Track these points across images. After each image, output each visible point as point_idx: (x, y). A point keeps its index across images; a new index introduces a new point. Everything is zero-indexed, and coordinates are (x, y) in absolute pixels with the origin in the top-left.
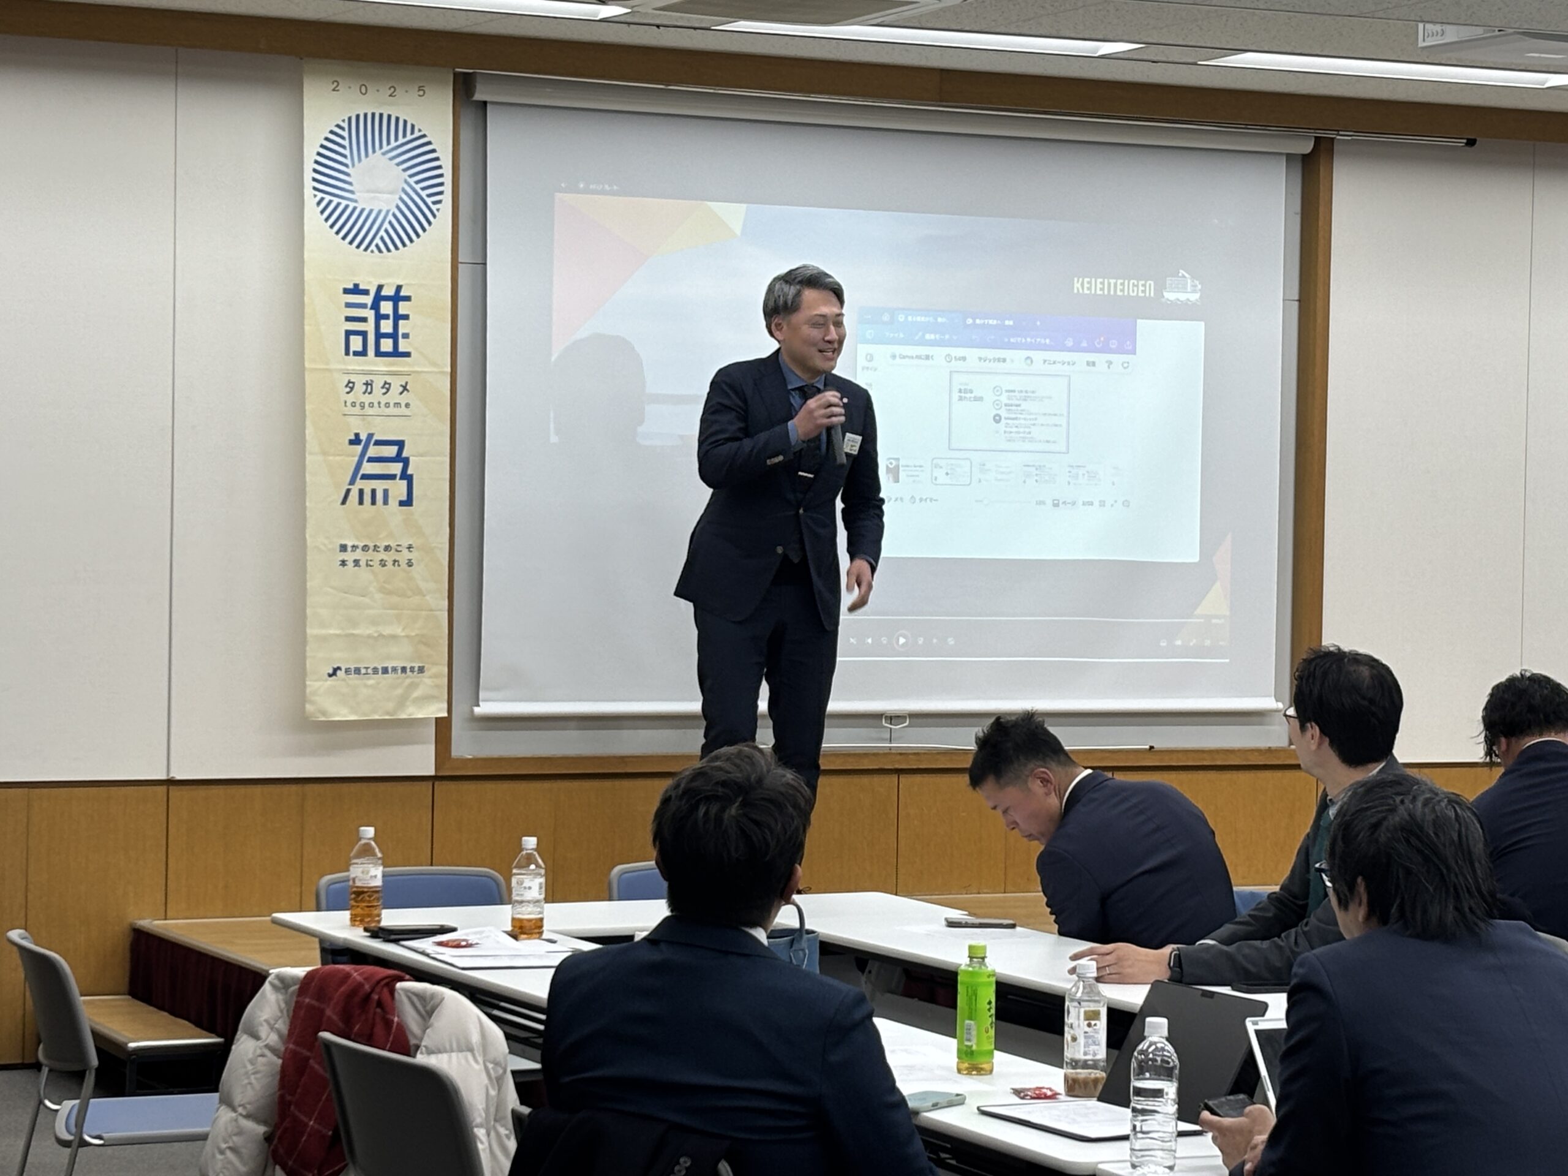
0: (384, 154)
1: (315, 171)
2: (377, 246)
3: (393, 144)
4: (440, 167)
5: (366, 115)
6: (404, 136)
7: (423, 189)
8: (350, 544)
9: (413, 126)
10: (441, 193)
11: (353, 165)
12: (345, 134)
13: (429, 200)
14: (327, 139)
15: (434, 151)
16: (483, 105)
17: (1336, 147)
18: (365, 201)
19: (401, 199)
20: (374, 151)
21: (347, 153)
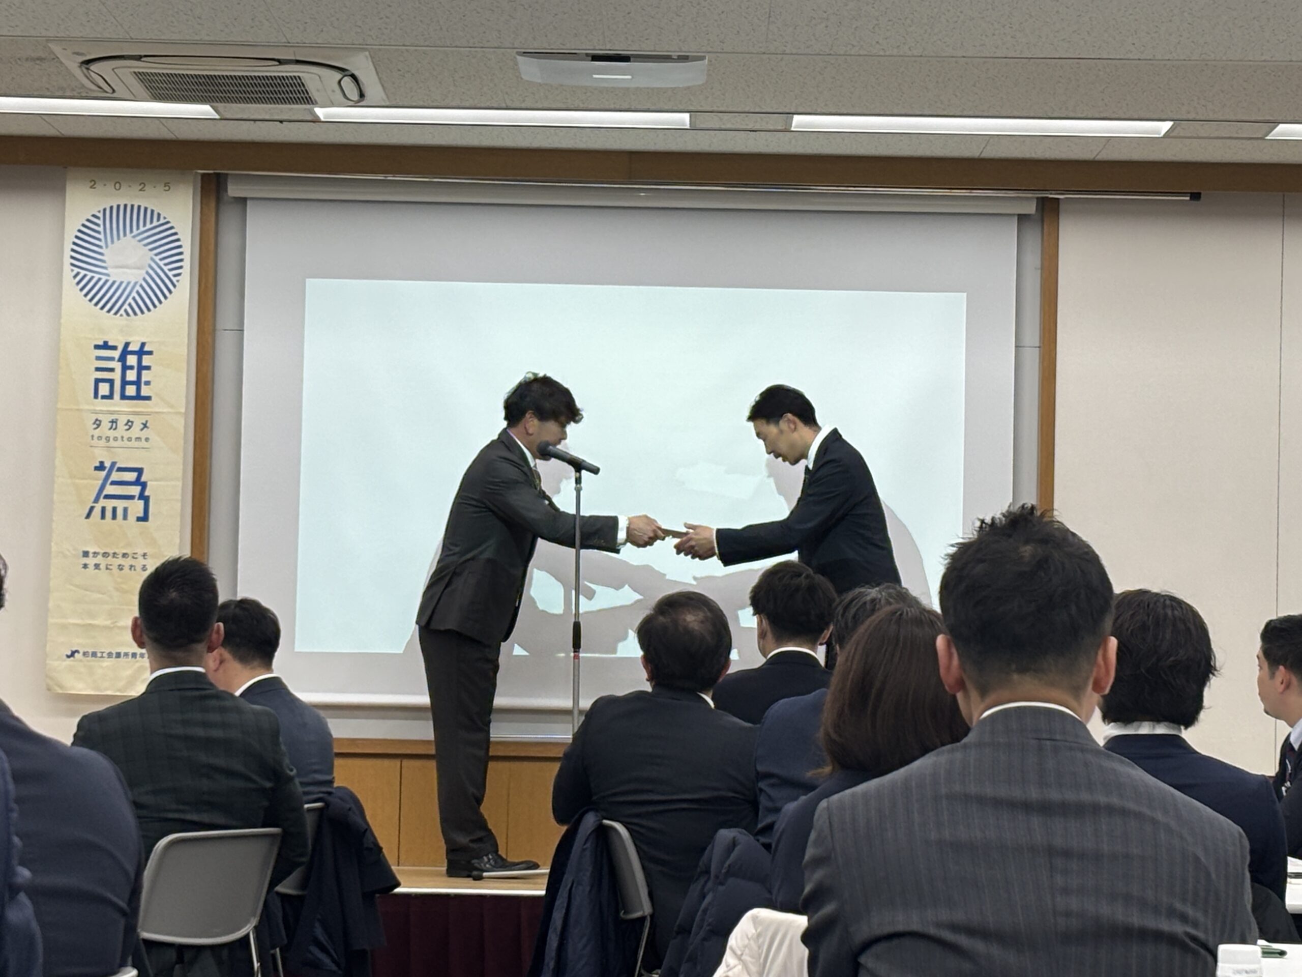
0: (134, 237)
1: (73, 250)
2: (126, 311)
3: (142, 229)
4: (180, 247)
5: (118, 206)
6: (152, 222)
7: (166, 265)
8: (91, 550)
9: (159, 215)
11: (107, 246)
12: (100, 222)
13: (171, 273)
14: (84, 225)
15: (175, 234)
16: (243, 201)
17: (1062, 207)
18: (116, 275)
19: (148, 273)
20: (125, 235)
21: (101, 236)
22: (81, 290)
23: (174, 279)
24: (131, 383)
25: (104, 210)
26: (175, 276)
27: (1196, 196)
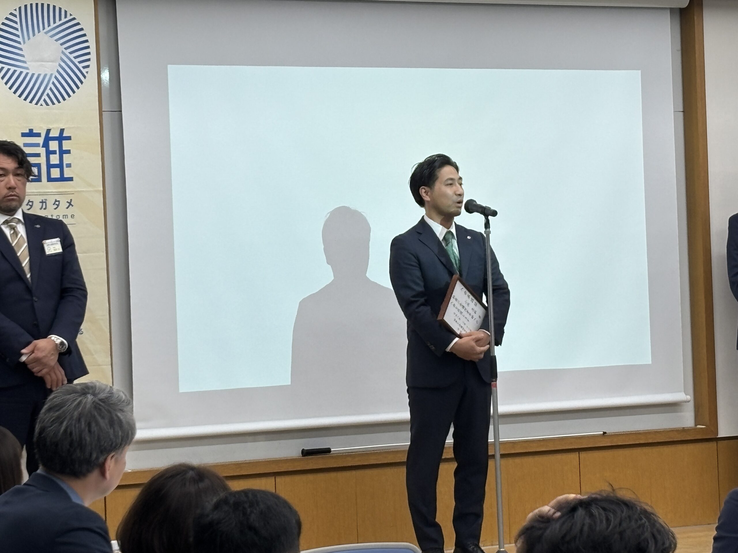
0: (46, 33)
2: (45, 101)
3: (53, 25)
4: (87, 41)
5: (31, 5)
6: (60, 19)
7: (76, 57)
10: (89, 60)
11: (24, 42)
12: (17, 20)
13: (80, 66)
14: (3, 24)
15: (82, 29)
17: (704, 2)
18: (34, 68)
19: (60, 66)
20: (39, 31)
21: (19, 33)
22: (6, 83)
23: (84, 71)
24: (55, 166)
25: (20, 8)
26: (84, 67)
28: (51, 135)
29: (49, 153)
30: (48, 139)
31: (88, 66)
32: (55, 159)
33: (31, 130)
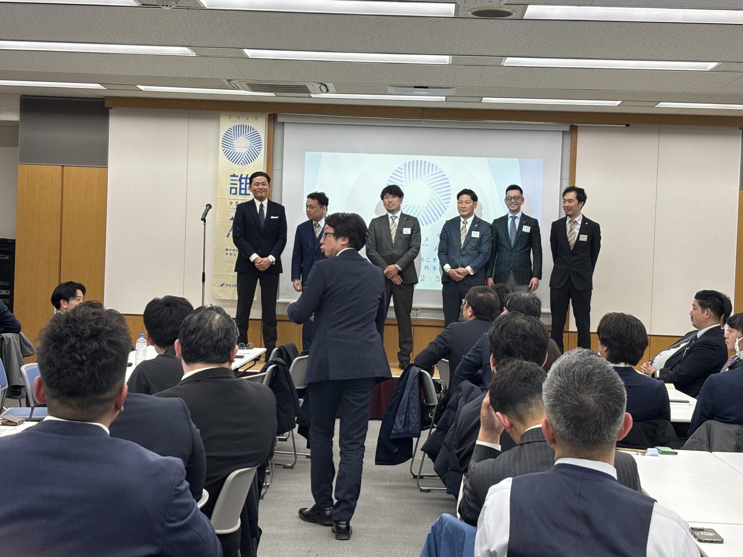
0: (244, 136)
1: (223, 141)
2: (241, 163)
3: (247, 133)
4: (261, 140)
5: (239, 125)
6: (251, 131)
7: (256, 147)
8: (229, 248)
9: (253, 129)
11: (235, 140)
12: (232, 131)
13: (257, 150)
14: (226, 132)
15: (259, 135)
16: (283, 123)
17: (579, 128)
18: (238, 150)
19: (249, 150)
20: (241, 136)
21: (233, 136)
22: (226, 155)
23: (259, 152)
24: (243, 189)
25: (234, 127)
26: (259, 151)
27: (628, 125)
28: (243, 177)
29: (241, 184)
30: (241, 178)
31: (260, 150)
32: (243, 186)
33: (234, 174)
